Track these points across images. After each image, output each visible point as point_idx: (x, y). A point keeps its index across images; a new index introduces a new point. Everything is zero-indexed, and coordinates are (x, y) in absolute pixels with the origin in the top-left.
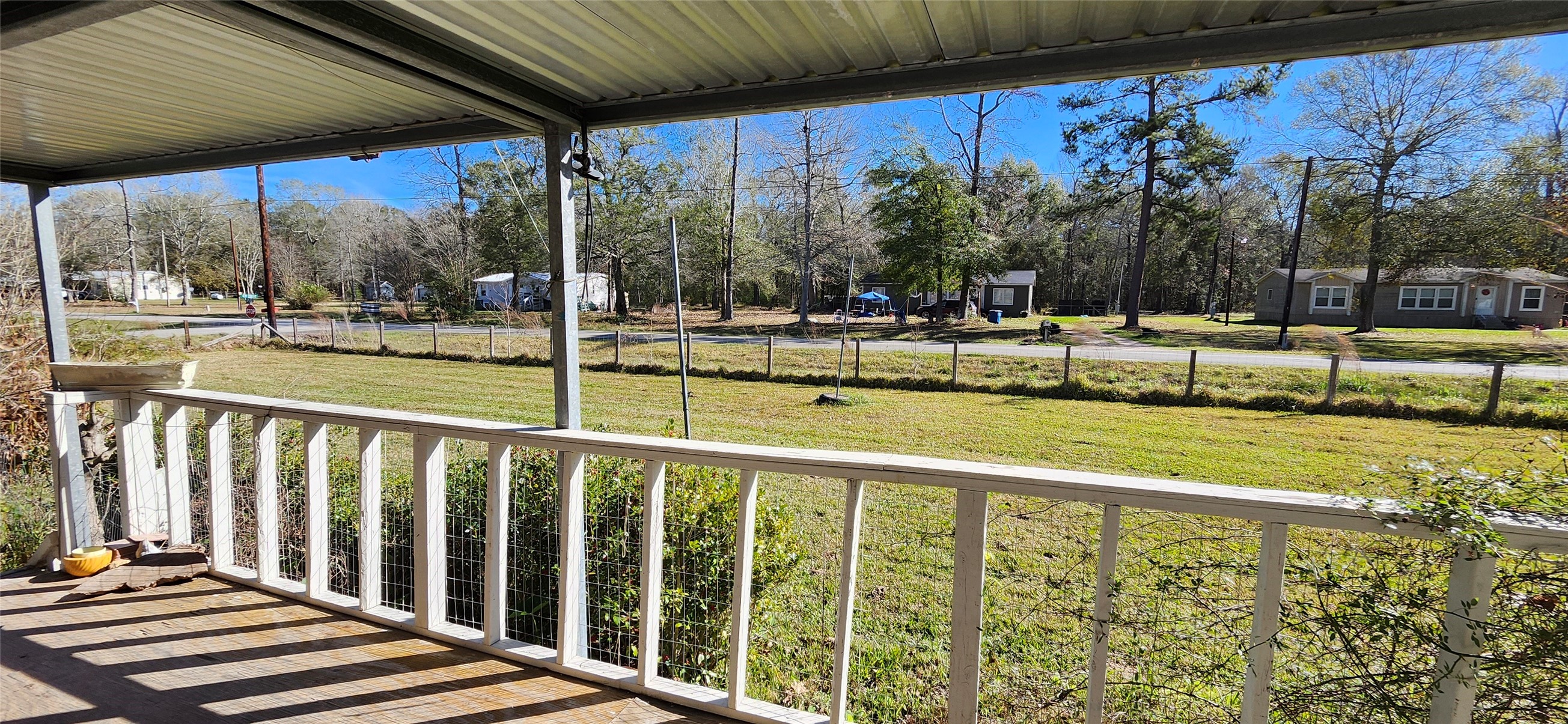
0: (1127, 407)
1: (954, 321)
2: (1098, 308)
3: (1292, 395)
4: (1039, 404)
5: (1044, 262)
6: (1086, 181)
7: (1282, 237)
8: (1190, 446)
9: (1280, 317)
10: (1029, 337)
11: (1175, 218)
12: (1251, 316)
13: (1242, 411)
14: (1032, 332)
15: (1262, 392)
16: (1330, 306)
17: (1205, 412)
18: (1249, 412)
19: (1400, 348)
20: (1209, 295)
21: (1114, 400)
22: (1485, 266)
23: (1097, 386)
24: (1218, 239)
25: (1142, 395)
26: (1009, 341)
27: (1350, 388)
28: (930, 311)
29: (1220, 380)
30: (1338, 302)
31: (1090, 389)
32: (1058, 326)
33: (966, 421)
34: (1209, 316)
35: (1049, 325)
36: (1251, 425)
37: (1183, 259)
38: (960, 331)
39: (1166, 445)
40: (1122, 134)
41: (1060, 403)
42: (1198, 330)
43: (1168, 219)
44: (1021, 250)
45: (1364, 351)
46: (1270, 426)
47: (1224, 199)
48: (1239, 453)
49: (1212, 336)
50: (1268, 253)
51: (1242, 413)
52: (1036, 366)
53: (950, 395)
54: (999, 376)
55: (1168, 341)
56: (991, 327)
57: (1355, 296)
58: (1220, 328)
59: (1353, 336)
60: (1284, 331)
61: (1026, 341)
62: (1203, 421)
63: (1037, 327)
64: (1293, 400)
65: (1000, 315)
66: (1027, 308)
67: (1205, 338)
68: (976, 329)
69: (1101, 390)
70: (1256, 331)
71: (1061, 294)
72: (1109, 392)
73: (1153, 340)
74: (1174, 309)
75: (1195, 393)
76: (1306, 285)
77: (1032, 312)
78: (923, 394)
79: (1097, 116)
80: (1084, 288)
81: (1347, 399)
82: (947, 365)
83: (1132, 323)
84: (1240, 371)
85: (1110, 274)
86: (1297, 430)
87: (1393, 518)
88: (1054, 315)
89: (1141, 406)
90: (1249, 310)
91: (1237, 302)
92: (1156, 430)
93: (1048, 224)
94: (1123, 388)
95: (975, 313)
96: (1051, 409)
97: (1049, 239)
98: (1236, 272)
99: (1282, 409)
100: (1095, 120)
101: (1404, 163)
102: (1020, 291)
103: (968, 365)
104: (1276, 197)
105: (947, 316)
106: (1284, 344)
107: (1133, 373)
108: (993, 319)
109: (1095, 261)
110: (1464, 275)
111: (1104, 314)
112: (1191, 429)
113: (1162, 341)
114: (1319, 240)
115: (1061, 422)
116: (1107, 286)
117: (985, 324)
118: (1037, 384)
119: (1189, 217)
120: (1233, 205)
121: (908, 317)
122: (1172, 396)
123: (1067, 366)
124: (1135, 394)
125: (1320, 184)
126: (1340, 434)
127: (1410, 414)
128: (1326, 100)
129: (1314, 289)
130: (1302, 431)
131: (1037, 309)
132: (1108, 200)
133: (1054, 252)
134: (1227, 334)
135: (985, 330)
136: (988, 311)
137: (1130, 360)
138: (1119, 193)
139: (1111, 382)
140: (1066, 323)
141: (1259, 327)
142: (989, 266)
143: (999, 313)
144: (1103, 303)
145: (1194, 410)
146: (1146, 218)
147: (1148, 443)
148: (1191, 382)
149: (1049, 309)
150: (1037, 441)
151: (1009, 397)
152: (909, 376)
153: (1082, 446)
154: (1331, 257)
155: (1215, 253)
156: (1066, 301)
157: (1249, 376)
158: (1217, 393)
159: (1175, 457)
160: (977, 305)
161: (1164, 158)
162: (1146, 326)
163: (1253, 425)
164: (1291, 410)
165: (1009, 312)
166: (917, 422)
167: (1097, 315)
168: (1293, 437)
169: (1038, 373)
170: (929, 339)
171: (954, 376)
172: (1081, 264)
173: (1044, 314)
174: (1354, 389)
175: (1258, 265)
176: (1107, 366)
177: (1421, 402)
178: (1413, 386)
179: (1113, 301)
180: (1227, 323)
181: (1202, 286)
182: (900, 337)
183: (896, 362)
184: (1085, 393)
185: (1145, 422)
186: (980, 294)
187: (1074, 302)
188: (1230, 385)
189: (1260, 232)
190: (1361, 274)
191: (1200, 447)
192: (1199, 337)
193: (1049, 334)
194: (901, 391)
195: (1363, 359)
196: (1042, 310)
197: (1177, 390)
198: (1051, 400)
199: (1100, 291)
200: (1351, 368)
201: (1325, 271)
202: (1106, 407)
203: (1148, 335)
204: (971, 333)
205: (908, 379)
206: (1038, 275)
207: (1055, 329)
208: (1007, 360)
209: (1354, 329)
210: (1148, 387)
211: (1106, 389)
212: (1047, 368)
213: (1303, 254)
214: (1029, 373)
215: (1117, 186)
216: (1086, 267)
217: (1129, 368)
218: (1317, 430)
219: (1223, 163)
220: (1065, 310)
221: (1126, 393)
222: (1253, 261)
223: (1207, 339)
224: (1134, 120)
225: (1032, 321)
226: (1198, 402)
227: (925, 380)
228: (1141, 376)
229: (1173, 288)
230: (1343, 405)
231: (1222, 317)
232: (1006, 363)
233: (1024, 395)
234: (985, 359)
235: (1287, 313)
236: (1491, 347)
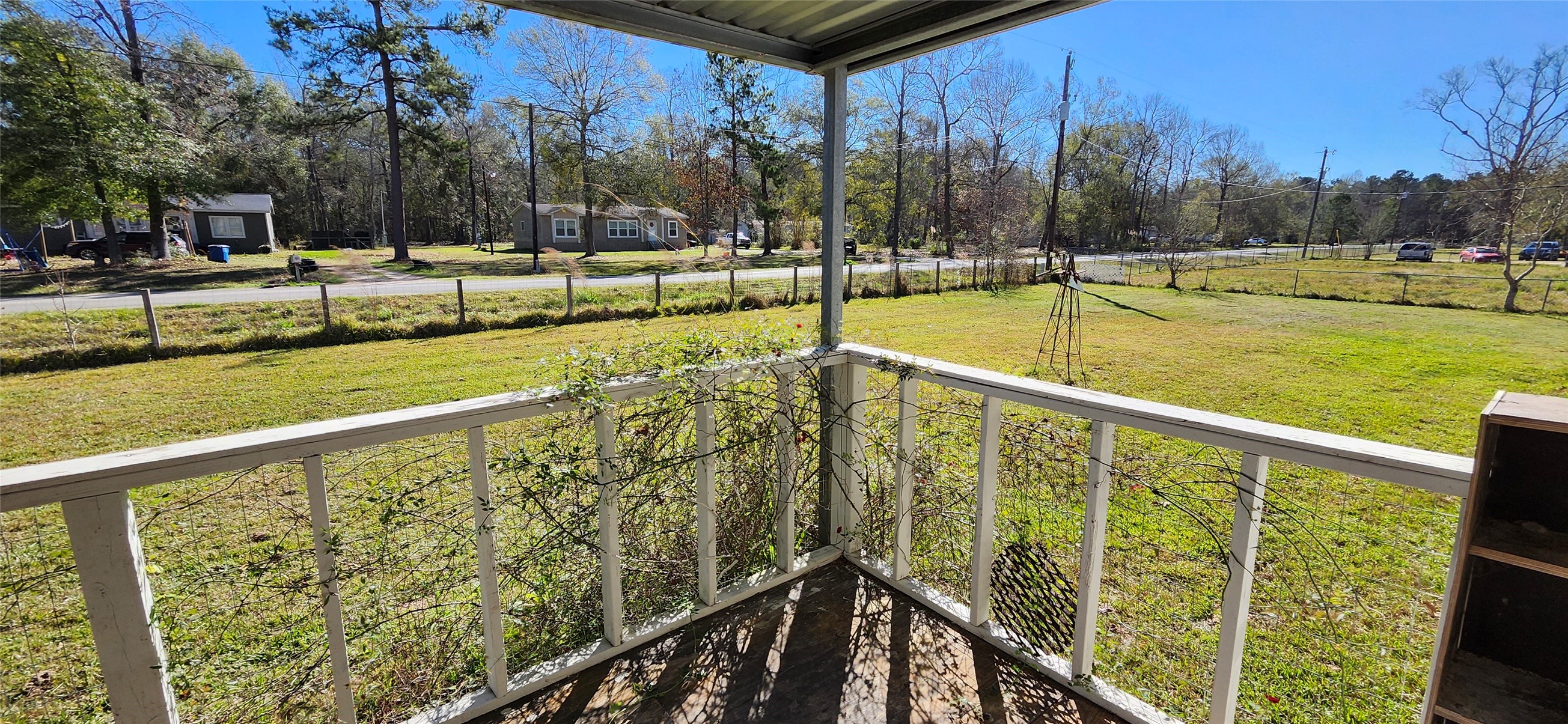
0: (403, 343)
1: (148, 262)
2: (363, 240)
3: (545, 312)
4: (297, 356)
5: (282, 186)
6: (315, 90)
7: (524, 175)
8: (467, 370)
9: (532, 246)
10: (276, 278)
11: (425, 146)
12: (511, 246)
13: (508, 331)
14: (278, 271)
15: (524, 312)
16: (566, 236)
17: (478, 337)
18: (514, 331)
19: (611, 267)
20: (473, 225)
21: (389, 338)
22: (648, 206)
23: (367, 326)
24: (471, 171)
25: (418, 329)
26: (247, 284)
27: (584, 300)
28: (98, 249)
29: (488, 305)
30: (572, 232)
31: (359, 331)
32: (314, 262)
33: (187, 394)
34: (477, 246)
35: (300, 261)
36: (517, 343)
37: (442, 189)
38: (162, 275)
39: (444, 374)
40: (349, 41)
41: (326, 351)
42: (468, 259)
43: (419, 146)
44: (243, 166)
45: (591, 271)
46: (531, 340)
47: (470, 133)
48: (509, 368)
49: (480, 265)
50: (517, 189)
51: (509, 332)
52: (290, 312)
53: (153, 366)
54: (235, 329)
55: (441, 273)
56: (216, 267)
57: (581, 228)
58: (486, 257)
59: (584, 260)
60: (536, 258)
61: (273, 282)
62: (477, 345)
63: (284, 264)
64: (545, 316)
65: (226, 251)
66: (267, 241)
67: (474, 268)
68: (191, 271)
69: (372, 329)
70: (517, 259)
71: (313, 224)
72: (382, 331)
73: (425, 272)
74: (445, 240)
75: (467, 319)
76: (547, 218)
77: (277, 246)
78: (99, 371)
79: (315, 12)
80: (341, 218)
81: (581, 310)
82: (141, 325)
83: (401, 255)
84: (505, 295)
85: (370, 201)
86: (551, 341)
87: (553, 399)
88: (309, 248)
89: (418, 340)
90: (510, 240)
91: (499, 233)
92: (435, 361)
93: (276, 138)
94: (398, 324)
95: (184, 250)
96: (314, 360)
97: (281, 153)
98: (493, 205)
99: (539, 325)
100: (313, 16)
101: (593, 121)
102: (254, 220)
103: (183, 320)
104: (514, 137)
105: (131, 256)
106: (538, 269)
107: (408, 307)
108: (218, 257)
109: (350, 187)
110: (641, 212)
111: (372, 247)
112: (467, 355)
113: (434, 273)
114: (549, 180)
115: (328, 372)
116: (369, 216)
117: (204, 264)
118: (292, 333)
119: (439, 146)
120: (479, 139)
121: (49, 259)
122: (447, 326)
123: (326, 307)
124: (410, 328)
125: (543, 130)
126: (579, 339)
127: (620, 315)
128: (535, 54)
129: (554, 220)
130: (554, 340)
131: (284, 241)
132: (348, 117)
133: (292, 170)
134: (494, 262)
135: (207, 272)
136: (206, 245)
137: (402, 295)
138: (360, 110)
139: (383, 319)
140: (323, 258)
141: (519, 255)
142: (194, 185)
143: (226, 249)
144: (367, 234)
145: (470, 336)
146: (395, 144)
147: (427, 376)
148: (462, 310)
149: (300, 242)
150: (297, 400)
151: (254, 355)
152: (61, 348)
153: (356, 394)
154: (563, 194)
155: (472, 185)
156: (321, 233)
157: (512, 300)
158: (487, 318)
159: (454, 384)
160: (185, 239)
161: (402, 80)
162: (418, 258)
163: (519, 341)
164: (545, 324)
165: (238, 247)
166: (89, 413)
167: (363, 248)
168: (548, 347)
169: (293, 319)
170: (100, 291)
171: (154, 337)
172: (332, 189)
173: (295, 248)
174: (586, 301)
175: (510, 199)
176: (375, 303)
177: (625, 307)
178: (620, 294)
179: (379, 233)
180: (492, 252)
181: (466, 217)
182: (36, 290)
183: (30, 330)
184: (354, 336)
185: (423, 356)
186: (189, 225)
187: (332, 234)
188: (498, 309)
189: (508, 167)
190: (581, 209)
191: (475, 370)
192: (469, 267)
193: (305, 271)
194: (49, 374)
195: (590, 277)
196: (292, 244)
197: (452, 319)
198: (313, 350)
199: (362, 221)
200: (583, 285)
201: (559, 206)
202: (381, 347)
203: (420, 267)
204: (182, 277)
205: (60, 353)
206: (276, 201)
207: (309, 266)
208: (246, 308)
209: (584, 254)
210: (423, 320)
211: (378, 327)
212: (303, 312)
213: (542, 190)
214: (282, 321)
215: (355, 102)
216: (339, 193)
217: (402, 303)
218: (563, 338)
219: (462, 96)
220: (321, 243)
221: (402, 330)
222: (505, 195)
223: (477, 269)
224: (360, 28)
225: (278, 257)
226: (471, 328)
227: (98, 350)
228: (417, 309)
229: (440, 219)
230: (579, 315)
231: (488, 246)
232: (244, 313)
233: (275, 348)
234: (208, 310)
235: (535, 241)
236: (657, 263)
